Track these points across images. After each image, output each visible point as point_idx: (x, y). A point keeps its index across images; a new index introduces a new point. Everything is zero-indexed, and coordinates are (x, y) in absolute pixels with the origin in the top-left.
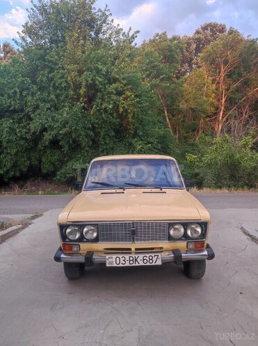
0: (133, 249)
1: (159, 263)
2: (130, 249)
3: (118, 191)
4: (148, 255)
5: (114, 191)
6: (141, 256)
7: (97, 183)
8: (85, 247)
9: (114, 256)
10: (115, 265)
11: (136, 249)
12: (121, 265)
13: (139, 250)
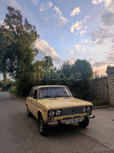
0: (72, 117)
1: (81, 121)
2: (71, 117)
3: (54, 99)
4: (78, 118)
5: (52, 99)
6: (76, 119)
7: (44, 96)
8: (56, 118)
9: (68, 120)
10: (69, 123)
11: (73, 117)
12: (70, 123)
13: (74, 117)
